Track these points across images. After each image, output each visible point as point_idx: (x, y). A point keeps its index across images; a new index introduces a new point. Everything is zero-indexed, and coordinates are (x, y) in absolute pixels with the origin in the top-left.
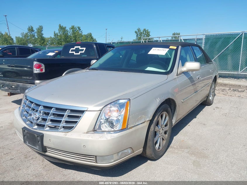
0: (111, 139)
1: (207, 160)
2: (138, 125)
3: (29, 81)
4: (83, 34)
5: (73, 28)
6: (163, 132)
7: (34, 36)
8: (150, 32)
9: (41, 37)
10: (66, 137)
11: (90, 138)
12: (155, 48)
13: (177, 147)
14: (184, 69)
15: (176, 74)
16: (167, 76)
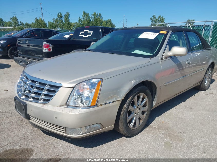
0: (78, 113)
1: (180, 144)
2: (108, 103)
3: (39, 58)
4: (103, 20)
5: (95, 14)
6: (140, 112)
7: (62, 21)
8: (164, 19)
9: (68, 22)
10: (43, 108)
11: (61, 111)
12: (146, 33)
13: (155, 127)
14: (170, 54)
15: (160, 58)
16: (150, 59)
